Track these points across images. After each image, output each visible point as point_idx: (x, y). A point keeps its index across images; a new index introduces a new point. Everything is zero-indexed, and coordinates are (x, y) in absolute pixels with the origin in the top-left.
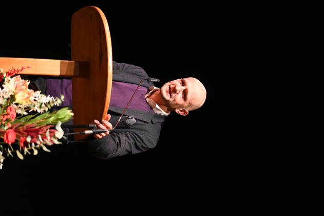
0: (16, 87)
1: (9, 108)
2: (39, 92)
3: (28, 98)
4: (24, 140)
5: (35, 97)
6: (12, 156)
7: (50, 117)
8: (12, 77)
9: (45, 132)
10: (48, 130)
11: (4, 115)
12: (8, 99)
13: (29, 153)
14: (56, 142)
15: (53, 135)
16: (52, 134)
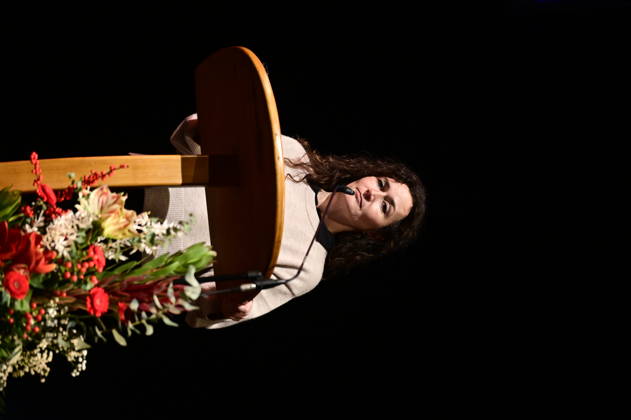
0: (102, 208)
1: (91, 249)
2: (145, 215)
3: (126, 226)
4: (125, 308)
5: (140, 225)
6: (105, 340)
7: (171, 263)
8: (92, 189)
9: (166, 291)
10: (171, 285)
11: (84, 261)
12: (88, 232)
13: (138, 332)
14: (188, 307)
15: (180, 294)
16: (178, 293)
